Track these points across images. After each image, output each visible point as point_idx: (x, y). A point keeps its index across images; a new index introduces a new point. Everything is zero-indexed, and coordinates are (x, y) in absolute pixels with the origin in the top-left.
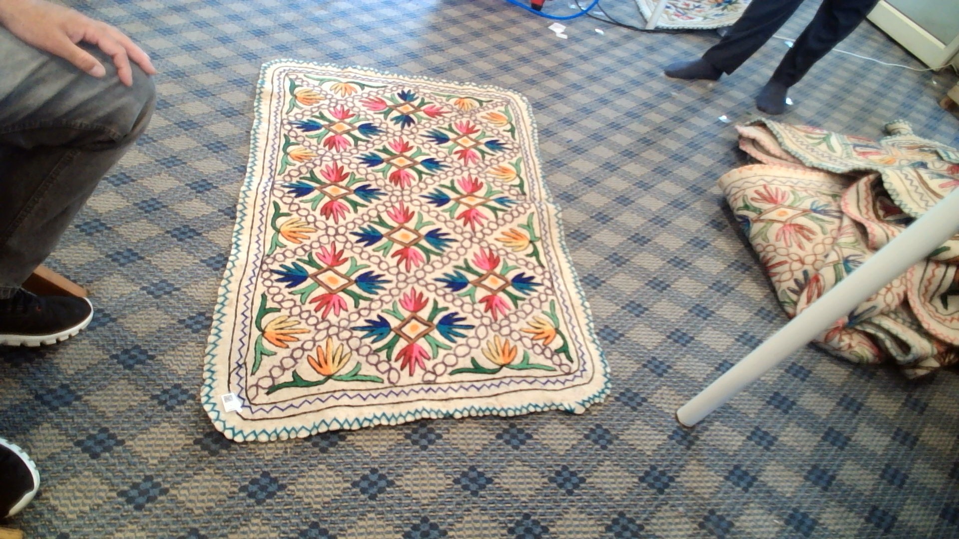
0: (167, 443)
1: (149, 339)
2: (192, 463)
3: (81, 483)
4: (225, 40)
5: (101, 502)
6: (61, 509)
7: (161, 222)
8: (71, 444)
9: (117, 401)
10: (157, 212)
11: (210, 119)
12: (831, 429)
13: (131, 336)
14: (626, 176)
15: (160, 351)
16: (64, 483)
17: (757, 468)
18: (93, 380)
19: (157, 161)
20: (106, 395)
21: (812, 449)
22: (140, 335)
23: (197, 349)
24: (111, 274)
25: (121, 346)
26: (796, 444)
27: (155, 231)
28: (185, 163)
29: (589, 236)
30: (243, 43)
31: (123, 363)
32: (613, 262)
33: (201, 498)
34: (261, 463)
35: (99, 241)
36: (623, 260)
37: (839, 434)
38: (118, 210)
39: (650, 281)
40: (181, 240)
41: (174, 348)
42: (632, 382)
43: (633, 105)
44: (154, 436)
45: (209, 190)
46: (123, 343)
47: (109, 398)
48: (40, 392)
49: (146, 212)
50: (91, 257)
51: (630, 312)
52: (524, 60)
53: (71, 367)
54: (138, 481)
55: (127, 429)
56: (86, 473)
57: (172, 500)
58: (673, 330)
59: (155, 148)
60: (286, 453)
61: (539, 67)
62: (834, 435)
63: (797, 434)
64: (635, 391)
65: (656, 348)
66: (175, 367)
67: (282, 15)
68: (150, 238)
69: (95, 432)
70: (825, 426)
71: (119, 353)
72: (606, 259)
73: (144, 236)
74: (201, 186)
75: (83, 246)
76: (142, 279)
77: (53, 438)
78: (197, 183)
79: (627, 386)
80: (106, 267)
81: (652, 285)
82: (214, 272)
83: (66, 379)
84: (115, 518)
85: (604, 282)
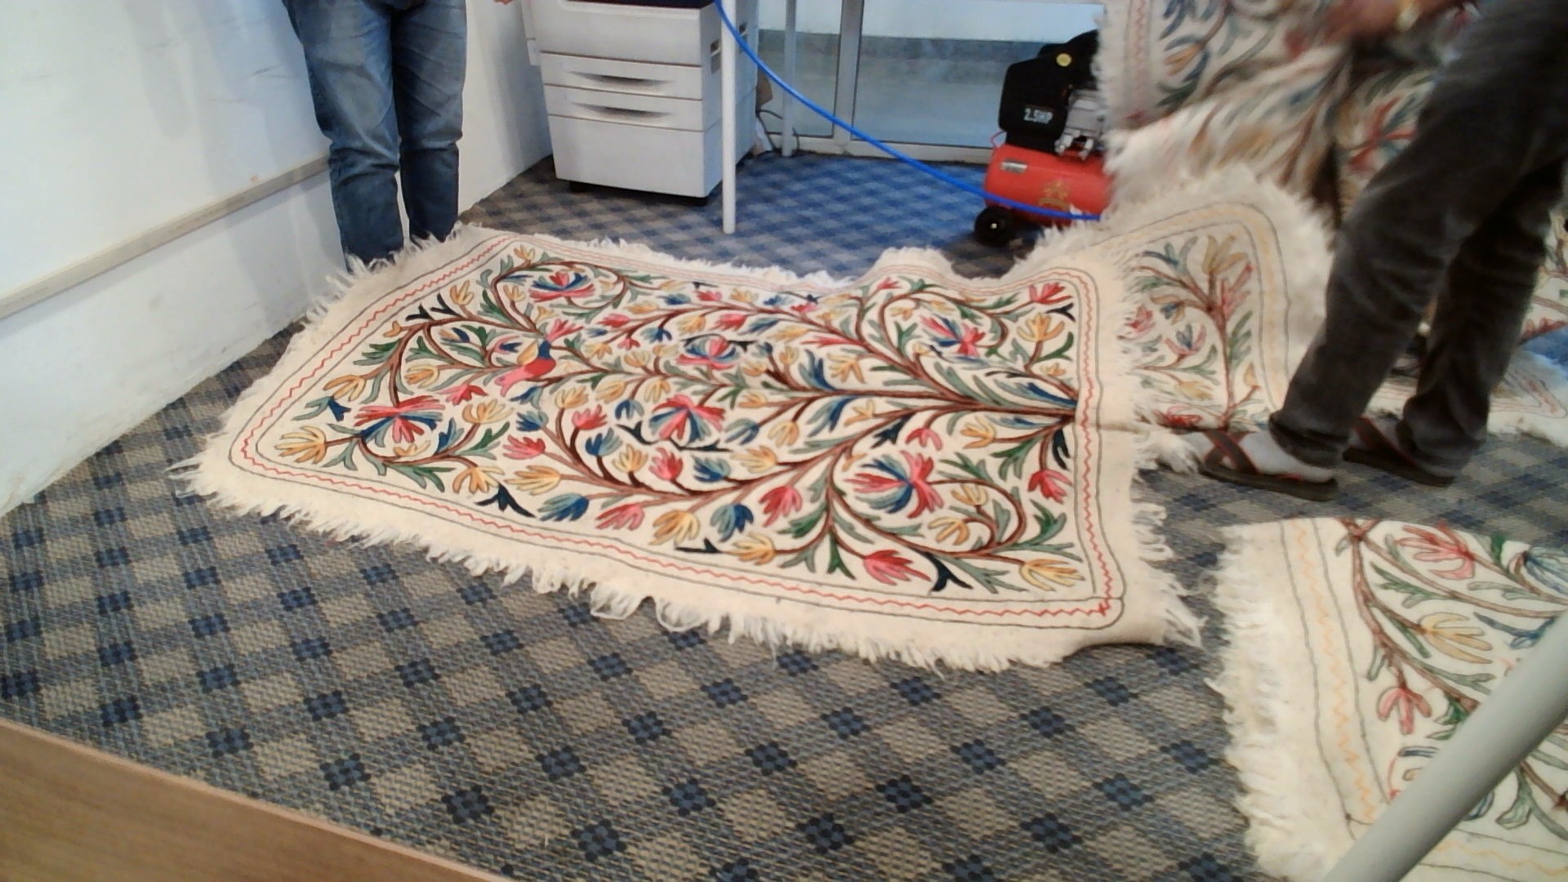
1: (441, 653)
2: (431, 826)
13: (426, 646)
15: (449, 671)
23: (489, 676)
34: (507, 851)
41: (463, 670)
60: (542, 846)
66: (456, 695)
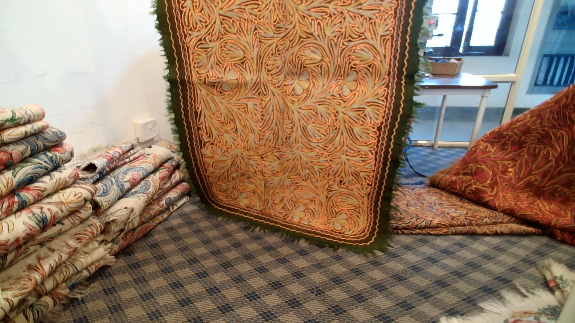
14: (445, 267)
29: (414, 307)
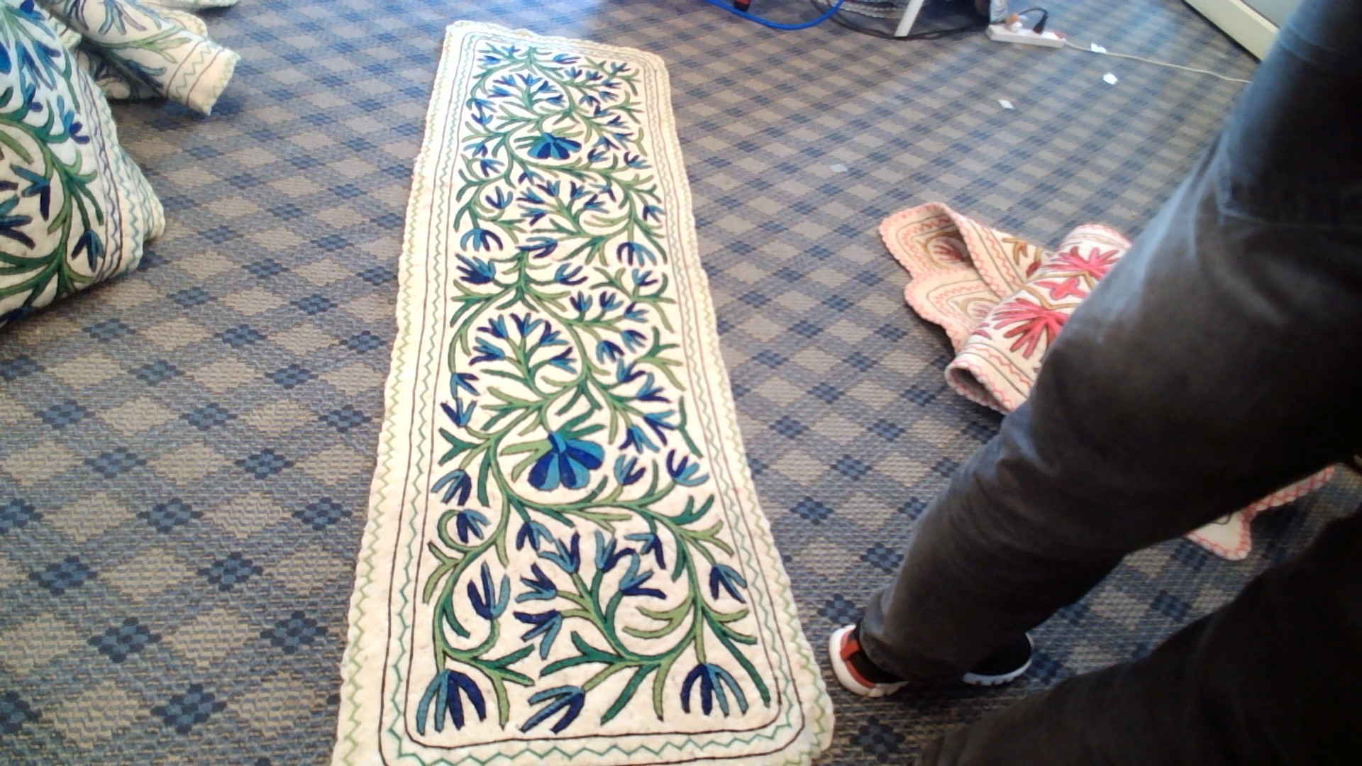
0: (222, 636)
3: (99, 698)
4: (296, 59)
5: (127, 723)
6: (70, 735)
7: (208, 322)
8: (83, 642)
9: (149, 578)
10: (202, 306)
11: (276, 172)
12: (1163, 593)
16: (75, 699)
17: (1061, 650)
18: (114, 550)
19: (200, 233)
20: (132, 571)
21: (1137, 621)
22: (179, 483)
24: (135, 398)
25: (153, 499)
26: (1115, 615)
27: (200, 334)
28: (241, 236)
30: (324, 63)
31: (156, 523)
32: (854, 366)
33: (274, 714)
35: (118, 351)
36: (868, 363)
37: (1175, 599)
38: (145, 304)
39: (908, 392)
40: (235, 346)
42: (884, 534)
43: (880, 142)
44: (203, 627)
45: (276, 273)
46: (156, 495)
47: (137, 574)
48: (36, 569)
49: (186, 306)
50: (107, 374)
51: (879, 434)
52: (725, 81)
53: (82, 531)
54: (182, 692)
55: (165, 619)
56: (106, 683)
57: (230, 718)
58: (940, 460)
59: (198, 214)
61: (745, 91)
62: (1167, 600)
63: (1116, 601)
64: (889, 546)
65: (917, 485)
67: (377, 21)
68: (192, 344)
69: (119, 624)
70: (1154, 590)
71: (150, 509)
72: (845, 361)
73: (184, 342)
74: (264, 268)
75: (96, 358)
76: (182, 403)
77: (58, 633)
78: (257, 264)
79: (876, 540)
80: (129, 388)
81: (910, 396)
82: (286, 391)
83: (73, 548)
84: (149, 747)
85: (842, 393)
